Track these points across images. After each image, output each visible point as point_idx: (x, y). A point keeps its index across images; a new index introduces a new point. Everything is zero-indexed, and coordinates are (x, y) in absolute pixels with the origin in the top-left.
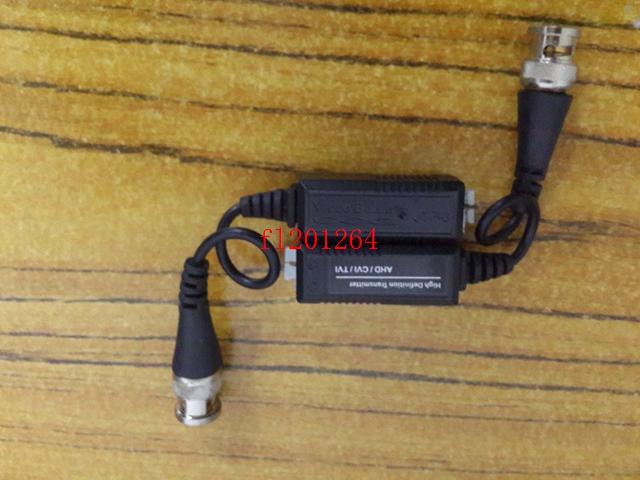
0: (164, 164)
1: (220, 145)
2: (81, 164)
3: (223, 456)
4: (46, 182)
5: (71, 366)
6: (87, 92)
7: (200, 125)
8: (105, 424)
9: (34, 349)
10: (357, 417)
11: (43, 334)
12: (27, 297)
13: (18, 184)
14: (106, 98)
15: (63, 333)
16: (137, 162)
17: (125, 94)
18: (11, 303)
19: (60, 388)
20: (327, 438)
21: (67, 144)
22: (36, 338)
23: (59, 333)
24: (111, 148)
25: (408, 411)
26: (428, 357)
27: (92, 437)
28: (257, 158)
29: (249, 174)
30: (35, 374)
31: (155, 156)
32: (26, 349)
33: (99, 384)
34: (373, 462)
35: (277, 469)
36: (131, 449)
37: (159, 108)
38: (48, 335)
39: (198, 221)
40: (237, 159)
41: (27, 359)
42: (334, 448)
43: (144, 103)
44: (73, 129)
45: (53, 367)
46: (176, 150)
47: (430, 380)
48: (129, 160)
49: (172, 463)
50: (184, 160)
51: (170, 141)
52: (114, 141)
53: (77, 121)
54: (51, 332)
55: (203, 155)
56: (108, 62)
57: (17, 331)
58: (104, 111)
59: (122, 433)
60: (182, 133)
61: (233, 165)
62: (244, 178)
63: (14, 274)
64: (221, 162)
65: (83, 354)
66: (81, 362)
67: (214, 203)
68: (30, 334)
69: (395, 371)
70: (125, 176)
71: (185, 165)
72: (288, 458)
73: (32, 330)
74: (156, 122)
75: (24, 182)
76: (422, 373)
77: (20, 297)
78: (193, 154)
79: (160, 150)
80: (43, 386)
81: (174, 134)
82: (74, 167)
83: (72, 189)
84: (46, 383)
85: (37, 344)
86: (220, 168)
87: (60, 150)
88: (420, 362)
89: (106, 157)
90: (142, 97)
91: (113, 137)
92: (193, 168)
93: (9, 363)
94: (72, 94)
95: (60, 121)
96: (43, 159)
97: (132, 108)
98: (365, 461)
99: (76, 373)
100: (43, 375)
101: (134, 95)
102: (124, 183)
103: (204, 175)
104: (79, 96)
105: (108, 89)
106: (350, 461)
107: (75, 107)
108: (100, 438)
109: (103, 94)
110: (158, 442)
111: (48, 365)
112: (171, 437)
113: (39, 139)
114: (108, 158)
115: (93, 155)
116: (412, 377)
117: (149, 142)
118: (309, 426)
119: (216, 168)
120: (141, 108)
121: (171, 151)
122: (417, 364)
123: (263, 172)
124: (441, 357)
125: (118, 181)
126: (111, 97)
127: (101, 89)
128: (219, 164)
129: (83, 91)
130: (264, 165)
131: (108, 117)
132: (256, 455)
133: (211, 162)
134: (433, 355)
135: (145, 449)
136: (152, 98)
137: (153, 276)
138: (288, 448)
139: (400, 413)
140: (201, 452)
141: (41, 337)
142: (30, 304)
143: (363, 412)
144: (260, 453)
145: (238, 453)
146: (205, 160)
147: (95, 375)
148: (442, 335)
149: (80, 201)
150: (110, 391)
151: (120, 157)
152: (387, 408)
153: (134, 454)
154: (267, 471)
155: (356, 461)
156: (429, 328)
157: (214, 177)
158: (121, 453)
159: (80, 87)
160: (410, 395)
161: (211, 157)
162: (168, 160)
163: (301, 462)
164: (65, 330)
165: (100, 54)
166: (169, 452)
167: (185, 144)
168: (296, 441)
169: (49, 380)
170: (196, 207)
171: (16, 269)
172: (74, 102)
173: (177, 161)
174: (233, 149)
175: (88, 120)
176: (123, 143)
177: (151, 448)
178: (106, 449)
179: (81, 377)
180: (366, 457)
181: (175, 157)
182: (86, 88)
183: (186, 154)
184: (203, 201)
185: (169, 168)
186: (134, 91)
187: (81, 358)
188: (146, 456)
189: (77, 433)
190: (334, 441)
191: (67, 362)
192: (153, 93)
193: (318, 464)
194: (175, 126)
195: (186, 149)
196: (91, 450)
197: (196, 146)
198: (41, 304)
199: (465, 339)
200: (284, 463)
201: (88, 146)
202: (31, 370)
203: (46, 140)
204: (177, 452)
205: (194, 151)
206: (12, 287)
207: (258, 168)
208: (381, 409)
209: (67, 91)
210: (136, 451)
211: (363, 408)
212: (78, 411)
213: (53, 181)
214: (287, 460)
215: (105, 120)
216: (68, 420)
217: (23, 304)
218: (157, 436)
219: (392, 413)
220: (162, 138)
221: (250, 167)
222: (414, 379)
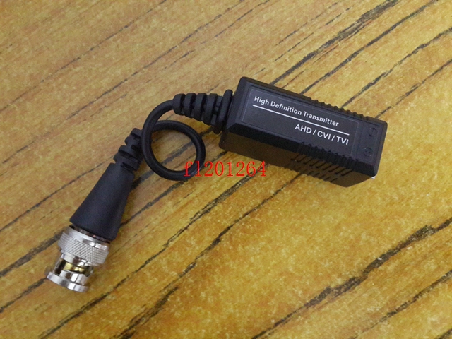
0: (340, 276)
1: (310, 323)
2: (398, 227)
3: (126, 80)
4: (414, 193)
5: (294, 64)
6: (433, 285)
7: (335, 327)
8: (235, 36)
9: (331, 55)
10: (46, 193)
11: (333, 72)
12: (365, 92)
13: (434, 175)
14: (417, 292)
15: (318, 84)
16: (360, 262)
17: (405, 305)
18: (374, 78)
19: (289, 38)
20: (57, 157)
21: (420, 235)
22: (335, 66)
23: (321, 82)
24: (386, 257)
25: (10, 227)
26: (28, 284)
27: (237, 17)
28: (275, 335)
29: (272, 318)
30: (316, 35)
31: (351, 277)
32: (336, 50)
33: (263, 66)
34: (5, 166)
35: (76, 101)
36: (200, 31)
37: (374, 315)
38: (328, 75)
39: (283, 251)
40: (290, 323)
41: (330, 42)
42: (45, 153)
43: (388, 310)
44: (424, 249)
45: (306, 52)
46: (339, 293)
47: (12, 266)
48: (366, 259)
49: (161, 43)
50: (328, 290)
51: (348, 297)
52: (389, 265)
53: (425, 257)
54: (328, 79)
55: (317, 306)
56: (433, 319)
57: (353, 60)
58: (410, 282)
59: (216, 38)
60: (345, 310)
61: (289, 316)
62: (274, 312)
63: (388, 104)
64: (300, 311)
65: (292, 81)
66: (288, 73)
67: (281, 274)
68: (342, 65)
69: (44, 251)
70: (361, 243)
71: (325, 288)
72: (74, 118)
73: (343, 68)
74: (369, 303)
75: (430, 180)
76: (22, 267)
77: (371, 88)
78: (325, 300)
79: (351, 283)
80: (303, 29)
81: (349, 305)
82: (403, 221)
83: (392, 203)
84: (302, 34)
85: (332, 61)
86: (297, 307)
87: (422, 226)
88: (30, 274)
89: (386, 247)
90: (392, 313)
91: (391, 266)
92: (317, 290)
93: (341, 28)
94: (443, 274)
95: (437, 248)
96: (429, 209)
97: (393, 300)
98: (12, 161)
99: (286, 60)
100: (310, 39)
101: (398, 310)
102: (358, 239)
103: (305, 292)
104: (436, 277)
105: (419, 299)
106: (24, 152)
107: (433, 267)
108: (231, 22)
109: (420, 293)
110: (184, 53)
111: (312, 51)
112: (178, 64)
113: (442, 222)
114: (383, 248)
115: (395, 242)
116: (27, 258)
117: (362, 284)
118: (78, 156)
119: (301, 303)
120: (387, 304)
121: (343, 289)
122: (32, 271)
123: (263, 329)
124: (19, 291)
125: (364, 236)
126: (414, 295)
127: (425, 296)
128: (300, 308)
129: (436, 283)
130: (267, 334)
131: (405, 279)
132: (101, 100)
133: (307, 305)
134: (25, 288)
135: (190, 39)
136: (385, 318)
137: (284, 182)
138: (81, 125)
139: (15, 221)
140: (146, 70)
141: (332, 69)
142: (359, 89)
143: (45, 200)
144: (99, 105)
145: (115, 91)
146: (312, 303)
147: (271, 71)
148: (31, 309)
149: (379, 198)
150: (250, 66)
151: (375, 256)
152: (28, 218)
153: (195, 29)
154: (83, 94)
155: (20, 155)
156: (45, 307)
157: (296, 295)
158: (206, 21)
159: (440, 284)
160: (18, 242)
161: (311, 309)
162: (340, 281)
163: (61, 122)
164: (318, 90)
165: (443, 320)
166: (170, 50)
167: (336, 303)
168: (79, 136)
169: (302, 38)
170: (292, 261)
171: (389, 108)
172: (436, 270)
173: (332, 286)
174: (299, 328)
175: (417, 265)
176: (380, 268)
177: (186, 43)
178: (220, 16)
179: (279, 61)
180: (15, 165)
181: (337, 288)
182: (436, 287)
183: (330, 296)
184: (291, 270)
185: (335, 276)
186: (401, 313)
187: (291, 76)
188: (185, 35)
189: (251, 11)
190: (48, 159)
191: (299, 65)
192: (386, 323)
193: (46, 129)
194: (353, 311)
195: (333, 300)
196: (230, 6)
197: (327, 308)
198: (351, 96)
199: (12, 320)
200: (74, 110)
201: (404, 245)
202: (321, 36)
203: (436, 226)
204: (164, 55)
205: (326, 304)
206: (382, 91)
207: (270, 329)
208: (31, 213)
209: (447, 274)
210: (196, 31)
211: (46, 203)
212: (263, 30)
213: (410, 199)
214: (74, 115)
215: (405, 275)
216: (265, 18)
217: (364, 85)
218: (188, 57)
219: (21, 216)
220: (356, 295)
221: (276, 324)
222: (25, 257)
